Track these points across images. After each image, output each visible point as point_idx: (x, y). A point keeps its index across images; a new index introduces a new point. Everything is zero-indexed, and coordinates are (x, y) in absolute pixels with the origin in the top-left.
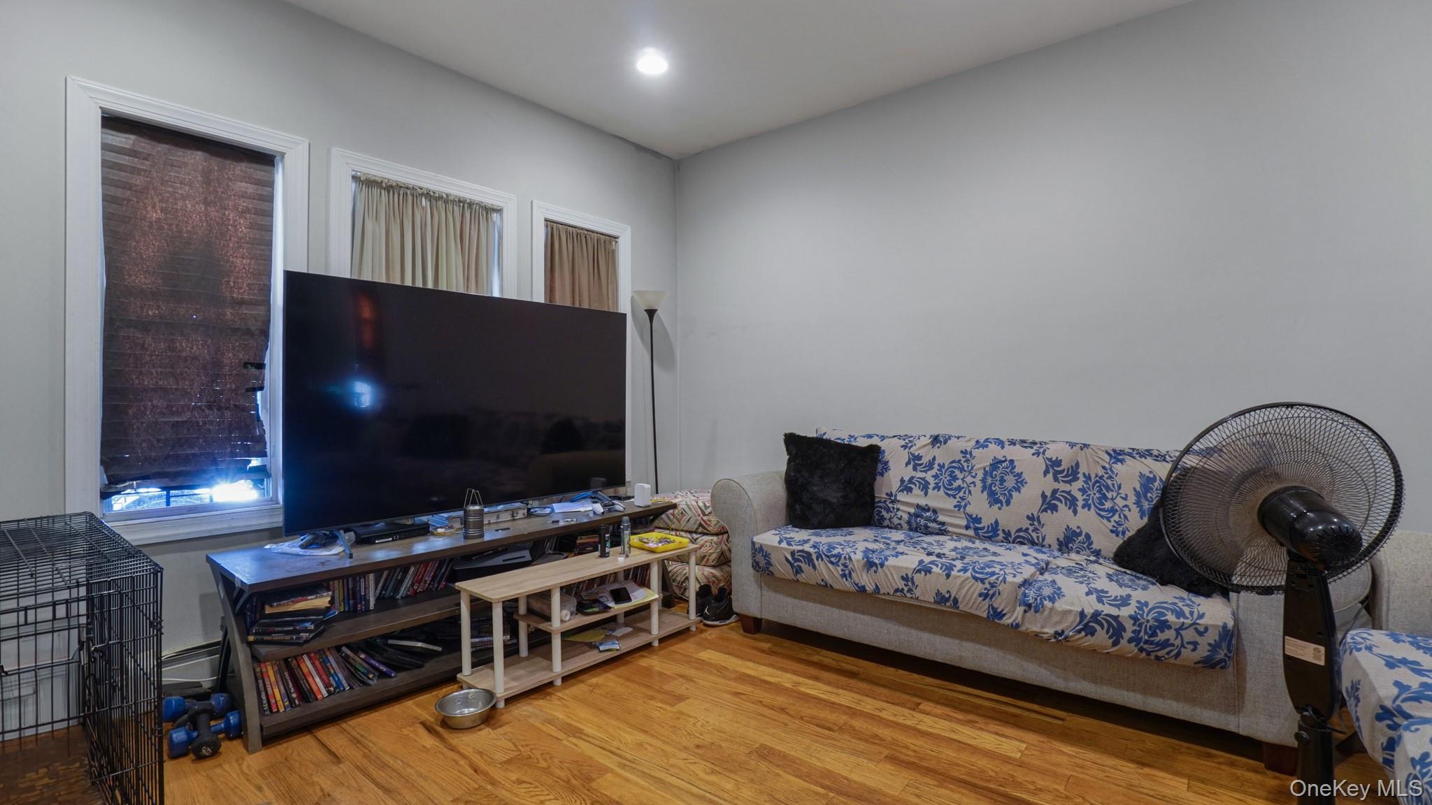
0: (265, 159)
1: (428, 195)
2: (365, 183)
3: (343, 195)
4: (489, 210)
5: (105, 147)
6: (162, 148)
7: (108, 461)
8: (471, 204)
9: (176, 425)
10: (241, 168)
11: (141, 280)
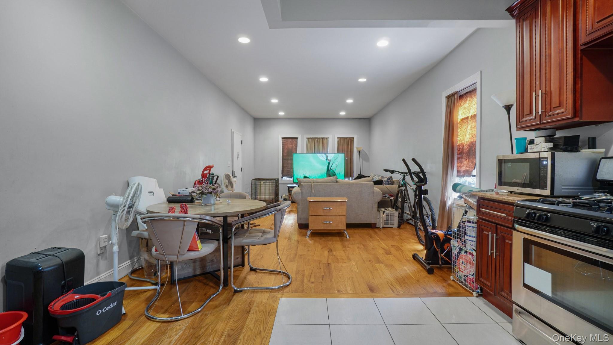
0: (297, 138)
1: (317, 138)
2: (308, 138)
3: (305, 140)
4: (327, 138)
5: (282, 141)
6: (287, 139)
7: (282, 174)
8: (324, 138)
9: (288, 170)
10: (294, 140)
11: (285, 154)
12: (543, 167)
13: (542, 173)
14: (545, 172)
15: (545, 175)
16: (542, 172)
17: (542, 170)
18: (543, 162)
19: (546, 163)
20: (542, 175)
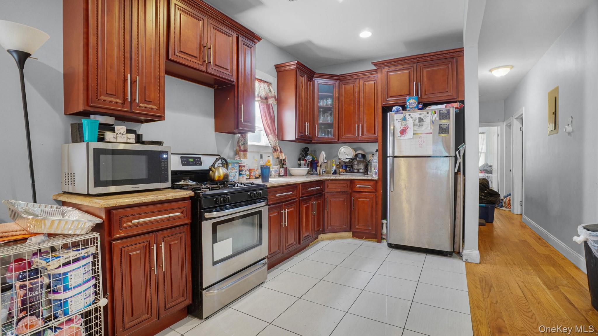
12: (163, 161)
13: (163, 167)
14: (166, 165)
15: (166, 168)
16: (163, 165)
17: (163, 163)
18: (163, 155)
19: (166, 156)
20: (163, 168)
